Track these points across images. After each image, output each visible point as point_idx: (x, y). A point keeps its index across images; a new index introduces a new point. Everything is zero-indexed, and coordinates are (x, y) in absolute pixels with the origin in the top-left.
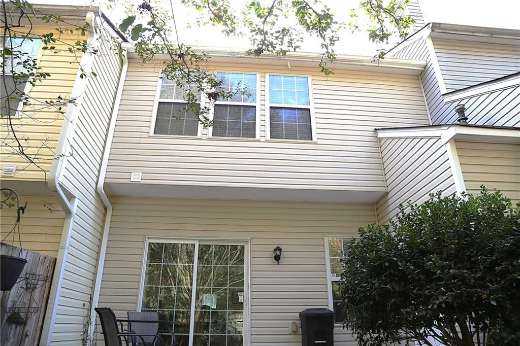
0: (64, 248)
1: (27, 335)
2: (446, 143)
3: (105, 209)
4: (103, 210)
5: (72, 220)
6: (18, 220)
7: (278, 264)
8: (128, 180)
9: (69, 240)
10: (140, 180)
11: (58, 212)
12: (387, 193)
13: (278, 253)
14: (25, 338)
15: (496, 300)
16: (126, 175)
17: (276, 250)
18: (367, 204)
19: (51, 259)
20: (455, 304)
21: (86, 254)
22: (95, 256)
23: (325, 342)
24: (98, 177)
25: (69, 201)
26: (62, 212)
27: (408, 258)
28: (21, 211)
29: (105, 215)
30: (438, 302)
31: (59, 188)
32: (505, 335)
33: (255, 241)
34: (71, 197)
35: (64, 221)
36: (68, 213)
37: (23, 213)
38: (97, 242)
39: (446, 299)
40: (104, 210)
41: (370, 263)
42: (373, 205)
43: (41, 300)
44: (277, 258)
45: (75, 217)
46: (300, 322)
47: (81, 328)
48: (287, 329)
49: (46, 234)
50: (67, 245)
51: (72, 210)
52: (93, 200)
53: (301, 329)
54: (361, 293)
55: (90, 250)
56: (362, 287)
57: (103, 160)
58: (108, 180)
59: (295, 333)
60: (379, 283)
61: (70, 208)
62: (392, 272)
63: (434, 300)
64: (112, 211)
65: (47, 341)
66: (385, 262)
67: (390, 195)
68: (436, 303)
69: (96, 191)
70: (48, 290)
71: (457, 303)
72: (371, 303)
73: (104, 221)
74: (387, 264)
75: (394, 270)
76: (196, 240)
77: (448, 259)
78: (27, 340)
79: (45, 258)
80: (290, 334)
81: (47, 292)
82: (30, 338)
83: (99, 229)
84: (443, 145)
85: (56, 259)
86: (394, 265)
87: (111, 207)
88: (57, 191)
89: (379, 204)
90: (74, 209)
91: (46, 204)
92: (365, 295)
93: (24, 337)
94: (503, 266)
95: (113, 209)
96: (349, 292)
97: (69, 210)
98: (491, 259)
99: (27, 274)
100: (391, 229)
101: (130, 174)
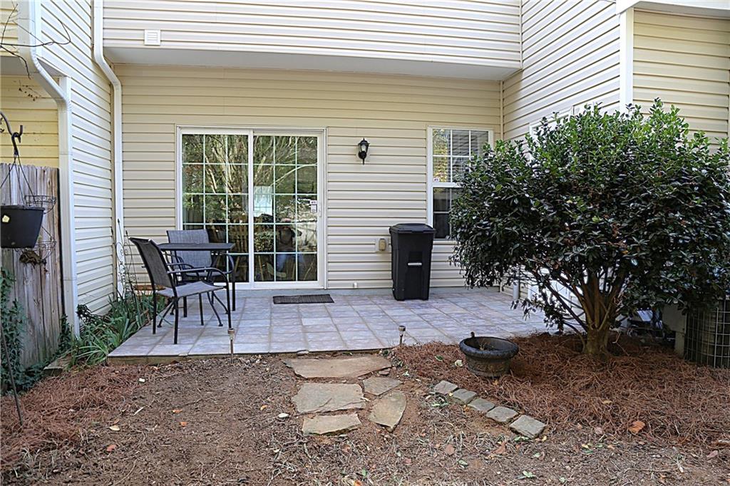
0: (66, 154)
1: (46, 271)
2: (621, 13)
3: (111, 85)
4: (108, 89)
5: (69, 113)
6: (16, 152)
7: (364, 164)
8: (142, 42)
9: (70, 140)
10: (159, 43)
11: (44, 101)
12: (521, 71)
13: (364, 149)
14: (45, 274)
15: (637, 258)
16: (137, 35)
17: (361, 144)
18: (491, 82)
19: (51, 171)
20: (591, 259)
21: (97, 156)
22: (108, 155)
23: (420, 264)
24: (92, 38)
25: (58, 82)
26: (49, 100)
27: (543, 191)
28: (16, 139)
29: (111, 95)
30: (572, 254)
31: (39, 67)
32: (636, 295)
33: (332, 132)
34: (58, 76)
35: (57, 114)
36: (61, 102)
37: (20, 142)
38: (108, 136)
39: (581, 252)
40: (109, 87)
41: (494, 196)
42: (500, 84)
43: (51, 226)
44: (362, 155)
45: (71, 107)
46: (390, 238)
47: (109, 251)
48: (373, 246)
49: (34, 133)
50: (70, 149)
51: (65, 98)
52: (91, 76)
53: (390, 246)
54: (479, 231)
55: (100, 149)
56: (480, 225)
57: (95, 9)
58: (109, 44)
59: (383, 251)
60: (504, 223)
61: (62, 95)
62: (521, 210)
63: (566, 252)
64: (122, 89)
65: (71, 275)
66: (514, 198)
67: (525, 74)
68: (568, 255)
69: (93, 61)
70: (57, 213)
71: (593, 258)
72: (490, 245)
73: (111, 104)
74: (516, 201)
75: (523, 208)
76: (249, 129)
77: (592, 201)
78: (48, 275)
79: (44, 171)
80: (376, 253)
81: (56, 215)
82: (51, 272)
83: (108, 117)
84: (615, 15)
85: (58, 170)
86: (525, 202)
87: (119, 83)
88: (38, 72)
89: (507, 85)
90: (68, 95)
91: (22, 88)
92: (484, 235)
93: (43, 273)
94: (656, 219)
95: (122, 86)
96: (463, 226)
97: (62, 98)
98: (644, 207)
99: (25, 197)
100: (525, 148)
101: (142, 32)
